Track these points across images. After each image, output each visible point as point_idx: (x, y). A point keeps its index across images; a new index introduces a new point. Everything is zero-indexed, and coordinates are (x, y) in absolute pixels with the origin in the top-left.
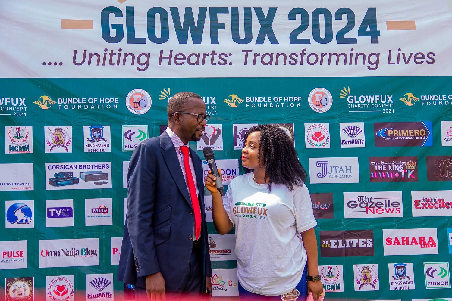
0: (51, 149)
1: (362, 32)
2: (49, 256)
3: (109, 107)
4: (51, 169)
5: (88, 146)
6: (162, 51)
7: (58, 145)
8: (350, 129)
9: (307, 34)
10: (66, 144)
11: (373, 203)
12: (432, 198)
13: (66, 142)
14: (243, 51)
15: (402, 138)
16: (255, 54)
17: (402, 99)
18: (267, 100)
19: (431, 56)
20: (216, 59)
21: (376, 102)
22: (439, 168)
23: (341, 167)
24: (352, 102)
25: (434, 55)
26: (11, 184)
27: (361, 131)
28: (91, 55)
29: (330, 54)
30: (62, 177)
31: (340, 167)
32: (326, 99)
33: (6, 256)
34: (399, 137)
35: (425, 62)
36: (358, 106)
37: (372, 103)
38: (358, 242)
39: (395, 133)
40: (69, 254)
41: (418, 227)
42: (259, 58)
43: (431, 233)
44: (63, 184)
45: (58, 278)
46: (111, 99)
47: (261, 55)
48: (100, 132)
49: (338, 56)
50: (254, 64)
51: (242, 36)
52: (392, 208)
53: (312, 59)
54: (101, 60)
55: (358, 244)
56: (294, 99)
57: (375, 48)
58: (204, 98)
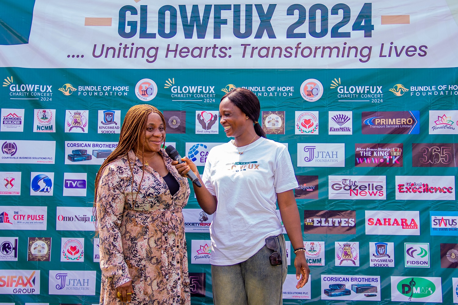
0: (70, 130)
1: (356, 27)
2: (64, 220)
3: (120, 94)
4: (69, 146)
5: (101, 127)
6: (169, 45)
7: (76, 126)
8: (339, 117)
9: (304, 28)
10: (83, 125)
11: (357, 186)
12: (417, 183)
13: (83, 124)
14: (242, 45)
15: (389, 127)
16: (253, 48)
17: (392, 90)
18: (261, 89)
19: (423, 48)
20: (217, 52)
21: (366, 92)
22: (425, 155)
23: (328, 152)
24: (342, 92)
25: (426, 47)
26: (36, 158)
27: (350, 119)
28: (108, 49)
29: (324, 47)
30: (78, 154)
31: (326, 153)
32: (317, 89)
33: (30, 219)
34: (385, 125)
35: (417, 55)
36: (347, 96)
37: (362, 94)
38: (341, 221)
39: (382, 122)
40: (81, 220)
41: (401, 209)
42: (256, 51)
43: (413, 215)
44: (79, 160)
45: (71, 240)
46: (123, 87)
47: (258, 49)
48: (112, 116)
49: (331, 49)
50: (251, 57)
51: (243, 30)
52: (375, 191)
53: (306, 53)
54: (116, 53)
55: (340, 223)
56: (287, 89)
57: (368, 42)
58: (204, 87)
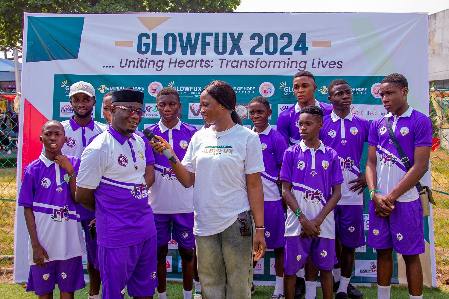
1: (296, 48)
6: (171, 59)
8: (285, 108)
9: (262, 49)
14: (220, 59)
16: (228, 61)
17: (320, 90)
19: (340, 63)
20: (204, 64)
24: (287, 91)
25: (342, 62)
28: (130, 62)
29: (275, 61)
32: (271, 89)
35: (336, 67)
36: (290, 94)
46: (140, 87)
47: (231, 62)
49: (280, 62)
50: (227, 67)
51: (221, 50)
53: (263, 64)
54: (136, 64)
56: (250, 89)
57: (304, 58)
58: (194, 87)
